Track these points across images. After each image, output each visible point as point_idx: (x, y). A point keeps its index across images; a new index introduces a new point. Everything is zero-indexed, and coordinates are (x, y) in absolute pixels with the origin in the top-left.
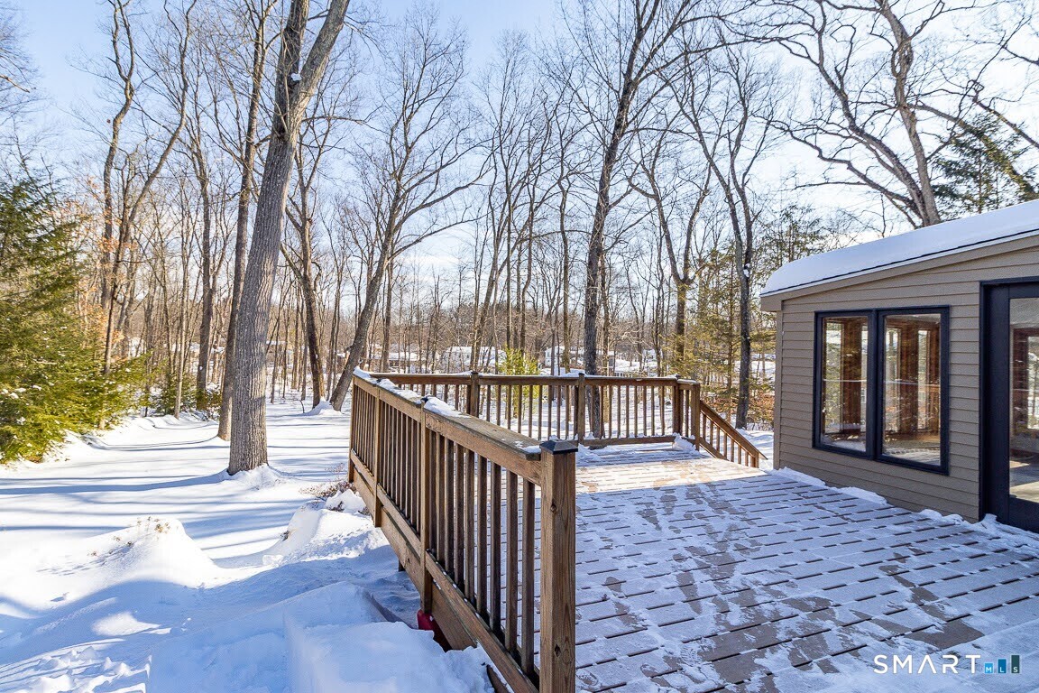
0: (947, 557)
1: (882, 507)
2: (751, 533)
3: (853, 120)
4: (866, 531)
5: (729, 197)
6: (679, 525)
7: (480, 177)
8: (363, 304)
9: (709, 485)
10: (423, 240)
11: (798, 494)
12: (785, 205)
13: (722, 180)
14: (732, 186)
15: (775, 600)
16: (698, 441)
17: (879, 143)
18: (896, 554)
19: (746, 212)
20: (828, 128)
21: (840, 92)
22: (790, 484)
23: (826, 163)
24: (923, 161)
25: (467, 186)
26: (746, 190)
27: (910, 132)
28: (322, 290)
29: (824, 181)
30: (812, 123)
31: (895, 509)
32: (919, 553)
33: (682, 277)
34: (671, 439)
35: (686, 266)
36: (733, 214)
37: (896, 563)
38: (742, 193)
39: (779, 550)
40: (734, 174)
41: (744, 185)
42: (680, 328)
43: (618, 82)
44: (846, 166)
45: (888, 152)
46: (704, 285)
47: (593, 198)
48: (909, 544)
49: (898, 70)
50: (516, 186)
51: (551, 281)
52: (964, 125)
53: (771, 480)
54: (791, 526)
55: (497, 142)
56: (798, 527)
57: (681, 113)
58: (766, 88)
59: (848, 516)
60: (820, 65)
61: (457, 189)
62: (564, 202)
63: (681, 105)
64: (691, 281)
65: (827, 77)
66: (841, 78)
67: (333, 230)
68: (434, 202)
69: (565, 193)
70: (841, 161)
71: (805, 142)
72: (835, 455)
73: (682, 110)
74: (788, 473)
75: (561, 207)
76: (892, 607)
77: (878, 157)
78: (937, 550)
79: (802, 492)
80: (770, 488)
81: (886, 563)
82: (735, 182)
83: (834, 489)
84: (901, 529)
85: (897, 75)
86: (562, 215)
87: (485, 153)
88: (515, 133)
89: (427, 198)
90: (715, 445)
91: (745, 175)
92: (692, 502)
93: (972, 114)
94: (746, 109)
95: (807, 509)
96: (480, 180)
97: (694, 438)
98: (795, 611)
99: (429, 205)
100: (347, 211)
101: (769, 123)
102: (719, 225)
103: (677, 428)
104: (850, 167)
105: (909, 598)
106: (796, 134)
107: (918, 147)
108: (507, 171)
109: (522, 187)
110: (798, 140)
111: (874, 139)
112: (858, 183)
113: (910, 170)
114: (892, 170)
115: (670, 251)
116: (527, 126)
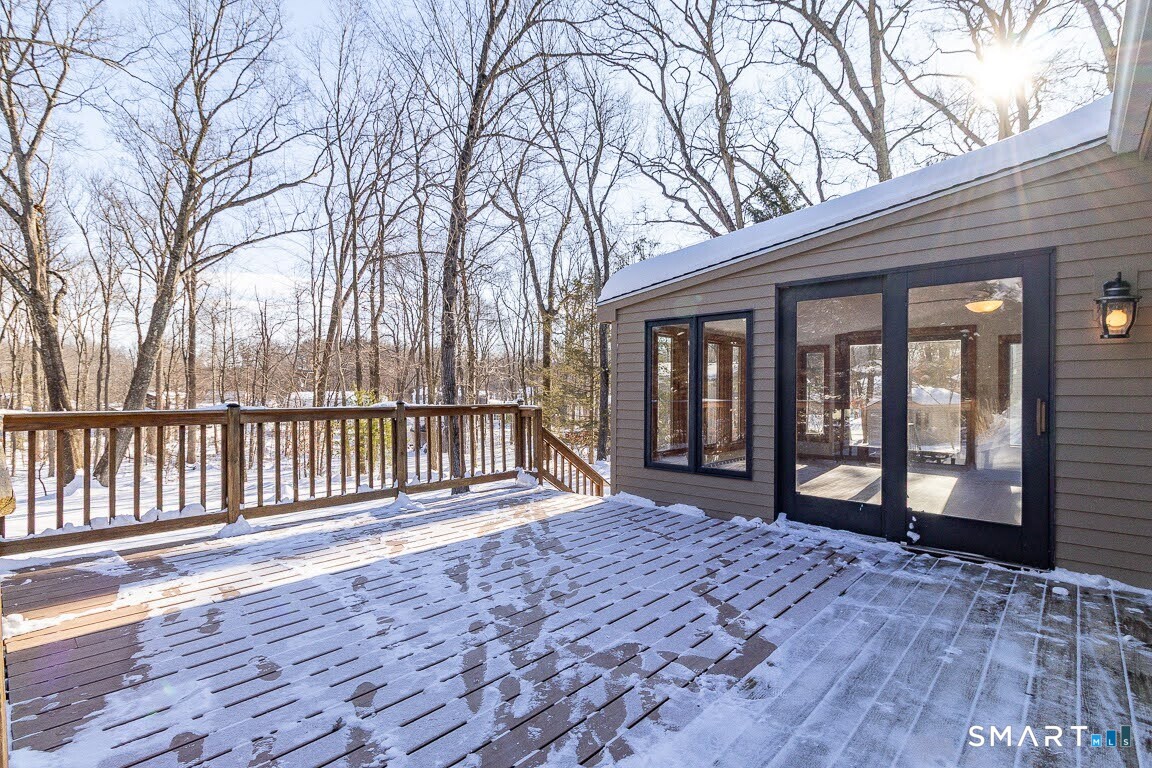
0: (749, 563)
1: (702, 520)
2: (572, 573)
3: (689, 160)
4: (685, 548)
5: (588, 224)
6: (491, 580)
7: (314, 174)
8: (144, 334)
9: (544, 522)
10: (235, 250)
11: (630, 518)
12: (637, 237)
13: (581, 207)
14: (590, 212)
15: (579, 661)
16: (541, 475)
17: (708, 185)
18: (708, 569)
19: (604, 241)
20: (671, 167)
21: (679, 131)
22: (625, 508)
23: (669, 200)
24: (738, 204)
25: (296, 184)
26: (604, 219)
27: (729, 177)
28: (79, 315)
29: (668, 219)
30: (657, 160)
31: (711, 521)
32: (727, 564)
33: (547, 308)
34: (514, 475)
35: (551, 295)
36: (592, 242)
37: (708, 579)
38: (599, 220)
39: (596, 589)
40: (592, 202)
41: (601, 213)
42: (547, 362)
43: (470, 74)
44: (683, 204)
45: (714, 194)
46: (569, 318)
47: (447, 208)
48: (720, 556)
49: (720, 114)
50: (364, 191)
51: (414, 312)
52: (766, 180)
53: (607, 507)
54: (616, 557)
55: (333, 132)
56: (622, 556)
57: (543, 131)
58: (619, 118)
59: (671, 535)
60: (663, 101)
61: (282, 186)
62: (421, 215)
63: (543, 123)
64: (556, 312)
65: (668, 114)
66: (679, 118)
67: (91, 228)
68: (249, 199)
69: (422, 207)
70: (680, 200)
71: (652, 177)
72: (666, 473)
73: (543, 127)
74: (624, 497)
75: (418, 222)
76: (700, 635)
77: (708, 201)
78: (741, 557)
79: (632, 515)
80: (605, 516)
81: (699, 582)
82: (594, 210)
83: (663, 508)
84: (715, 540)
85: (720, 119)
86: (420, 231)
87: (320, 145)
88: (357, 125)
89: (238, 193)
90: (559, 477)
91: (602, 203)
92: (518, 546)
93: (771, 170)
94: (602, 136)
95: (636, 533)
96: (313, 177)
97: (536, 471)
98: (599, 670)
99: (242, 203)
100: (115, 204)
101: (622, 154)
102: (583, 258)
103: (520, 462)
104: (687, 206)
105: (715, 620)
106: (645, 169)
107: (736, 195)
108: (348, 171)
109: (371, 194)
110: (645, 173)
111: (705, 181)
112: (694, 224)
113: (730, 213)
114: (718, 214)
115: (535, 278)
116: (372, 117)
